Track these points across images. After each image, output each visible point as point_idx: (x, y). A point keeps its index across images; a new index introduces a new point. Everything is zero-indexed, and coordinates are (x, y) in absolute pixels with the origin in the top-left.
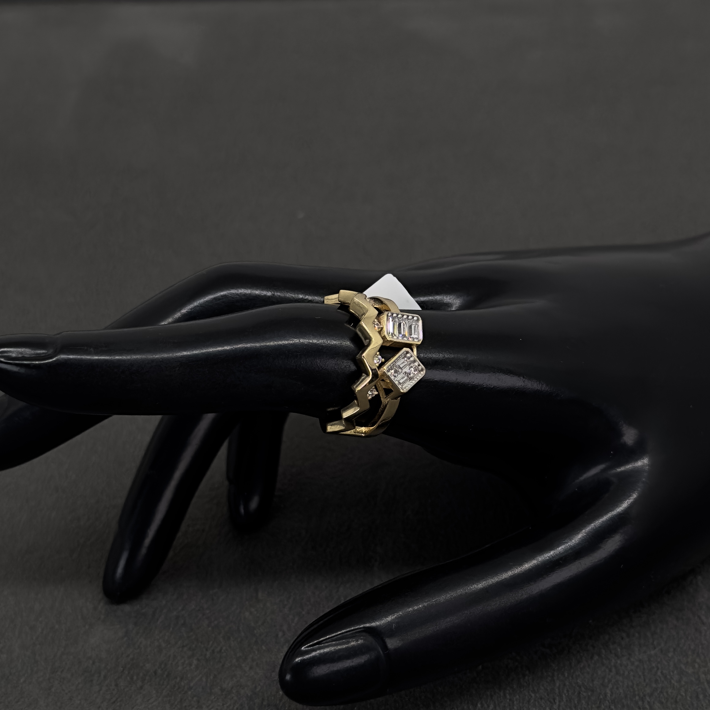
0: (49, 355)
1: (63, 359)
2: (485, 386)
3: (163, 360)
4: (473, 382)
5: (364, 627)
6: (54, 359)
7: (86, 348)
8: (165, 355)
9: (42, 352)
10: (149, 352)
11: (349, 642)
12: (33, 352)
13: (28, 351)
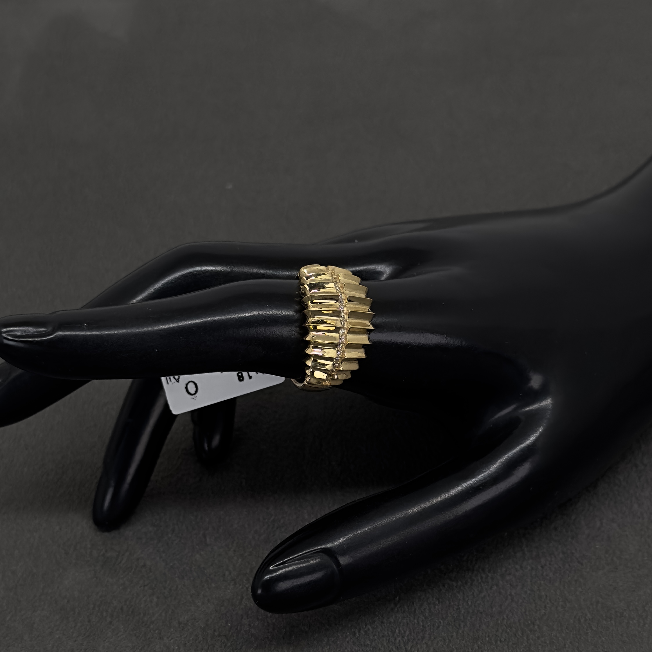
0: (49, 332)
1: (60, 335)
5: (321, 548)
6: (53, 336)
9: (42, 329)
11: (308, 561)
12: (35, 330)
13: (31, 330)
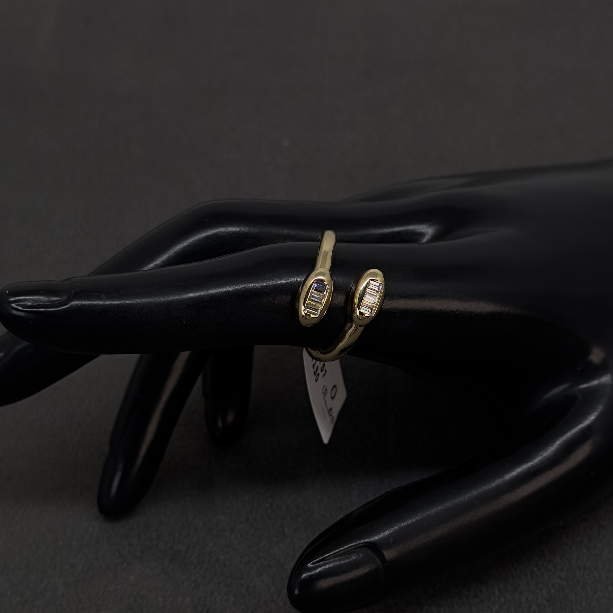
0: (63, 301)
5: (364, 543)
9: (56, 299)
11: (351, 557)
13: (43, 298)
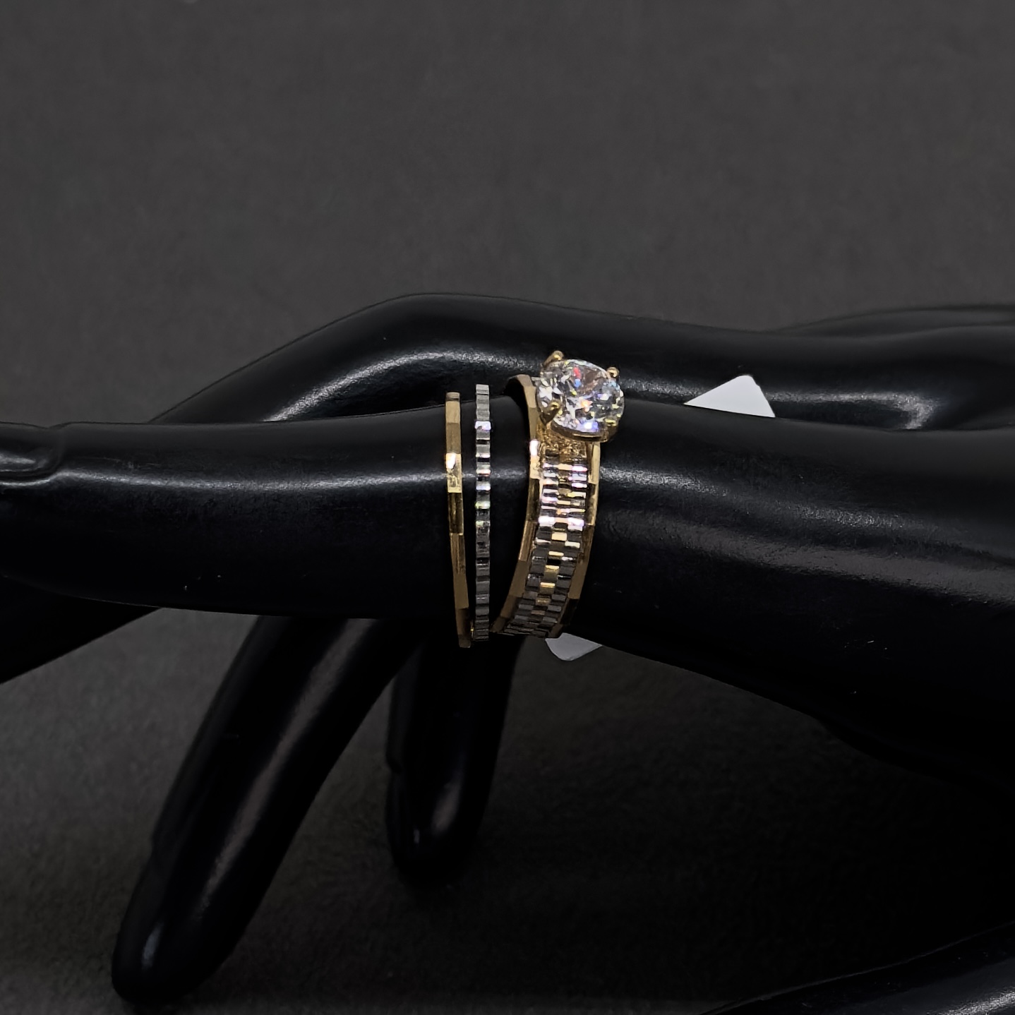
0: (39, 470)
1: (68, 480)
2: (970, 600)
3: (279, 497)
4: (945, 589)
6: (48, 481)
7: (118, 461)
8: (284, 486)
9: (25, 461)
10: (250, 476)
